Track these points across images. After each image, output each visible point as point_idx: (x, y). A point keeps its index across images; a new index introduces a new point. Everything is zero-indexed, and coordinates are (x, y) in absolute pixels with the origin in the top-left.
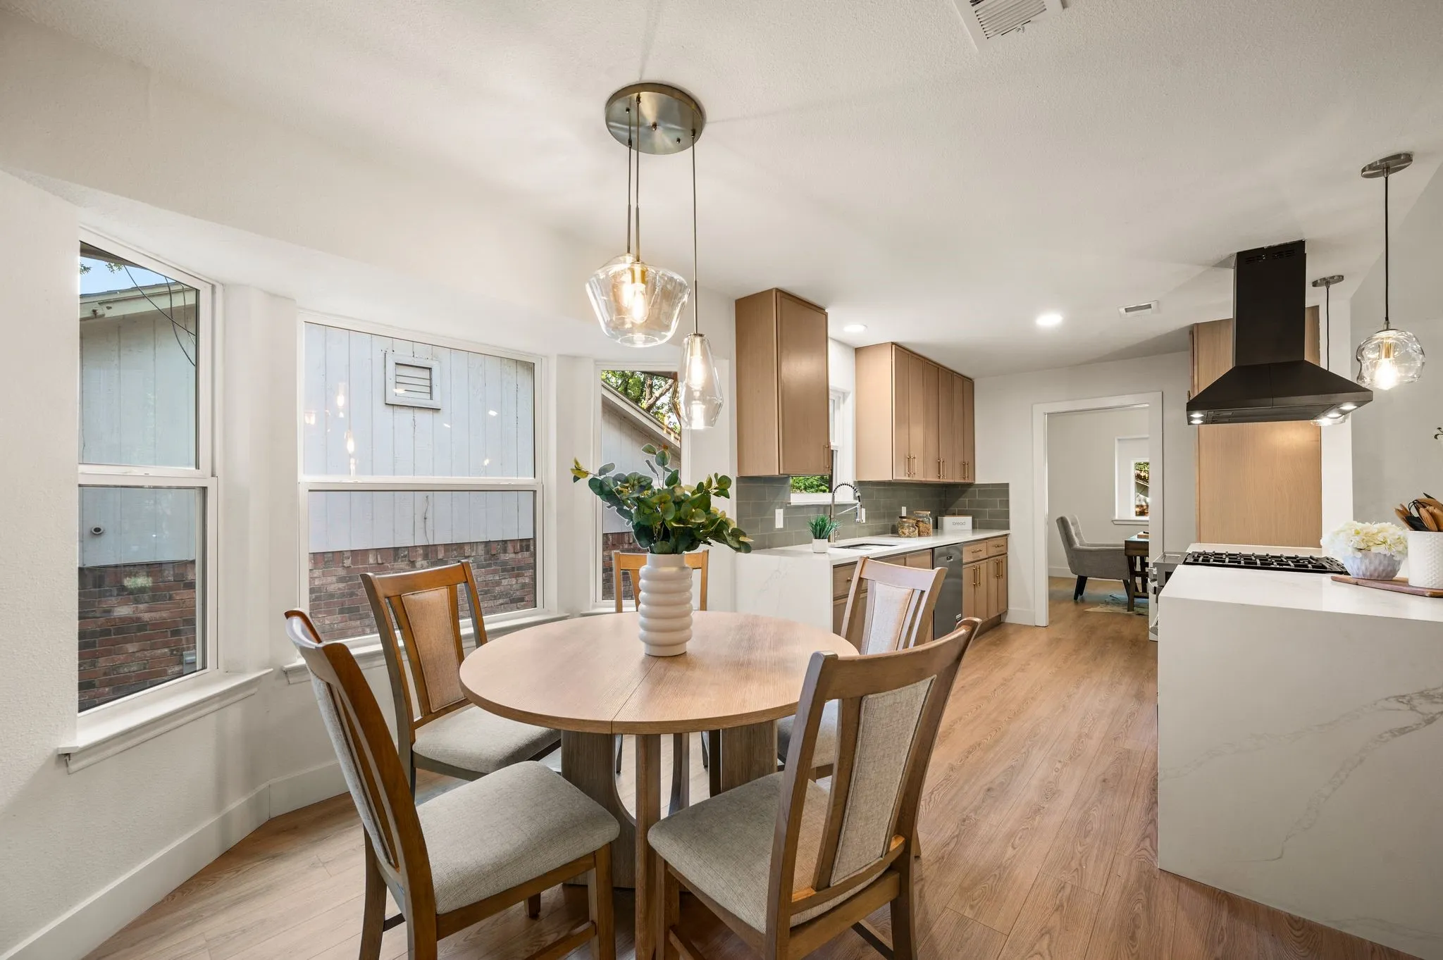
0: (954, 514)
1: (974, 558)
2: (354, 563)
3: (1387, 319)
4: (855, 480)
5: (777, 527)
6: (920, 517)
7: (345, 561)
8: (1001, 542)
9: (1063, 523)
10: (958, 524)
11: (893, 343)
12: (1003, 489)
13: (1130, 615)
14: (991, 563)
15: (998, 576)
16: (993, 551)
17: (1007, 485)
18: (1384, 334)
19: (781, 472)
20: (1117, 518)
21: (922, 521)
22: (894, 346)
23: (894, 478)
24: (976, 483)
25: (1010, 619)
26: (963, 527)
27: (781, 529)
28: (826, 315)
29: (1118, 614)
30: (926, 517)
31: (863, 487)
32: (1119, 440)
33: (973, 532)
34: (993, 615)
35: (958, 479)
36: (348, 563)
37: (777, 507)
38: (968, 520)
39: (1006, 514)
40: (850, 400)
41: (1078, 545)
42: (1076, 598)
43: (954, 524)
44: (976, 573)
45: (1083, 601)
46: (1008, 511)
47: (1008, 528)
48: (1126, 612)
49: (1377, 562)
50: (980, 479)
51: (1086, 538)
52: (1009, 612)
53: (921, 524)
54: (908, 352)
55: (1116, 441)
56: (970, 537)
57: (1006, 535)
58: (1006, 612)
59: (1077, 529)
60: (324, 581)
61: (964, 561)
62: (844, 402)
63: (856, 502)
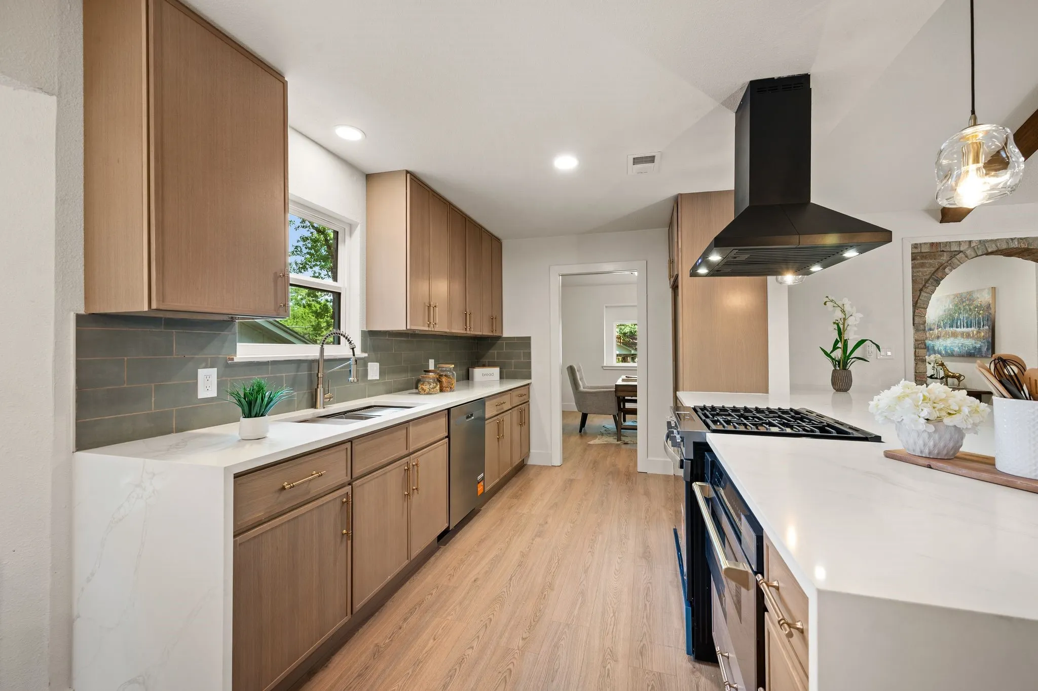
0: (484, 366)
1: (497, 411)
3: (973, 112)
4: (365, 329)
5: (200, 397)
6: (444, 371)
8: (523, 391)
9: (571, 370)
10: (487, 375)
11: (407, 172)
12: (525, 343)
13: (619, 445)
14: (515, 412)
15: (521, 424)
16: (516, 401)
17: (529, 338)
18: (969, 131)
19: (154, 306)
20: (605, 365)
21: (445, 376)
22: (408, 175)
23: (408, 328)
24: (504, 336)
25: (532, 461)
26: (491, 378)
27: (212, 399)
28: (284, 84)
29: (611, 444)
30: (450, 371)
31: (372, 337)
32: (606, 307)
33: (501, 383)
34: (517, 461)
35: (486, 332)
37: (204, 365)
38: (496, 371)
39: (528, 365)
40: (358, 233)
41: (582, 389)
42: (580, 431)
43: (484, 375)
44: (499, 425)
45: (585, 433)
46: (530, 362)
47: (530, 378)
48: (615, 442)
49: (947, 436)
50: (506, 334)
51: (587, 383)
52: (531, 454)
53: (444, 379)
55: (605, 307)
56: (497, 389)
57: (528, 384)
58: (528, 455)
59: (581, 374)
61: (487, 416)
62: (351, 235)
63: (366, 355)
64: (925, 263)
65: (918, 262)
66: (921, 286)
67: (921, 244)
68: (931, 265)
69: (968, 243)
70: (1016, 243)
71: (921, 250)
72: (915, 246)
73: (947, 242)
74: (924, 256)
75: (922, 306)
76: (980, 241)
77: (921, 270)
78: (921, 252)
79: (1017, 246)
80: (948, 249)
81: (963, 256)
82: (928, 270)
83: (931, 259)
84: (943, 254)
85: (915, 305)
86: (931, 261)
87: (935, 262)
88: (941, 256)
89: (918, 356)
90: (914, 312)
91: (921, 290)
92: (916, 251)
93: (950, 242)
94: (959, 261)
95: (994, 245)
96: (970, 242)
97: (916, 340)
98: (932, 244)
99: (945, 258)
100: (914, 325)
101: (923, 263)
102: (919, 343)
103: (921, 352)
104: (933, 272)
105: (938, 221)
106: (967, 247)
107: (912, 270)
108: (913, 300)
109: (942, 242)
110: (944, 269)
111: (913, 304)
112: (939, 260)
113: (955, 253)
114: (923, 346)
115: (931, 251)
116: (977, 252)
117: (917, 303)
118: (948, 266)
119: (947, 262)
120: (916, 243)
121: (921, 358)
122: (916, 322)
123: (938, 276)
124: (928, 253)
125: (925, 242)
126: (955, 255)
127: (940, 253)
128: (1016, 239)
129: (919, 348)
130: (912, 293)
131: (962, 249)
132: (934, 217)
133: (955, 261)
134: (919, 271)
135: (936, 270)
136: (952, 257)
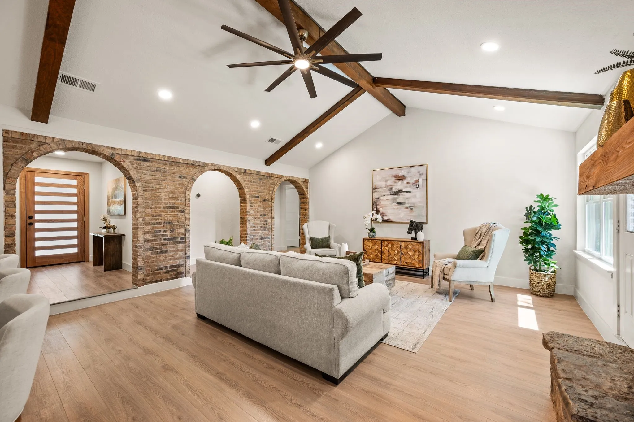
64: (17, 146)
65: (10, 144)
66: (12, 162)
67: (11, 131)
68: (21, 148)
69: (51, 139)
71: (11, 135)
72: (6, 132)
74: (15, 140)
75: (12, 176)
77: (13, 150)
78: (12, 137)
79: (85, 147)
80: (35, 139)
81: (48, 146)
82: (19, 152)
83: (22, 144)
84: (33, 143)
85: (6, 175)
86: (22, 146)
87: (27, 147)
88: (31, 143)
90: (5, 181)
91: (12, 165)
92: (7, 135)
93: (37, 135)
94: (45, 149)
96: (53, 138)
97: (6, 201)
98: (22, 133)
99: (34, 146)
100: (4, 189)
101: (14, 145)
102: (9, 203)
103: (10, 210)
104: (23, 153)
105: (28, 118)
106: (51, 141)
107: (3, 149)
108: (4, 172)
109: (31, 134)
110: (32, 152)
111: (4, 174)
112: (29, 146)
113: (41, 143)
114: (12, 206)
115: (21, 138)
116: (59, 146)
117: (7, 174)
118: (35, 151)
119: (35, 149)
120: (7, 129)
121: (11, 214)
122: (6, 188)
123: (28, 156)
124: (19, 139)
125: (16, 131)
126: (42, 145)
127: (30, 141)
128: (85, 144)
129: (8, 207)
130: (4, 166)
131: (47, 142)
132: (26, 114)
133: (41, 148)
134: (11, 151)
135: (26, 153)
136: (39, 146)
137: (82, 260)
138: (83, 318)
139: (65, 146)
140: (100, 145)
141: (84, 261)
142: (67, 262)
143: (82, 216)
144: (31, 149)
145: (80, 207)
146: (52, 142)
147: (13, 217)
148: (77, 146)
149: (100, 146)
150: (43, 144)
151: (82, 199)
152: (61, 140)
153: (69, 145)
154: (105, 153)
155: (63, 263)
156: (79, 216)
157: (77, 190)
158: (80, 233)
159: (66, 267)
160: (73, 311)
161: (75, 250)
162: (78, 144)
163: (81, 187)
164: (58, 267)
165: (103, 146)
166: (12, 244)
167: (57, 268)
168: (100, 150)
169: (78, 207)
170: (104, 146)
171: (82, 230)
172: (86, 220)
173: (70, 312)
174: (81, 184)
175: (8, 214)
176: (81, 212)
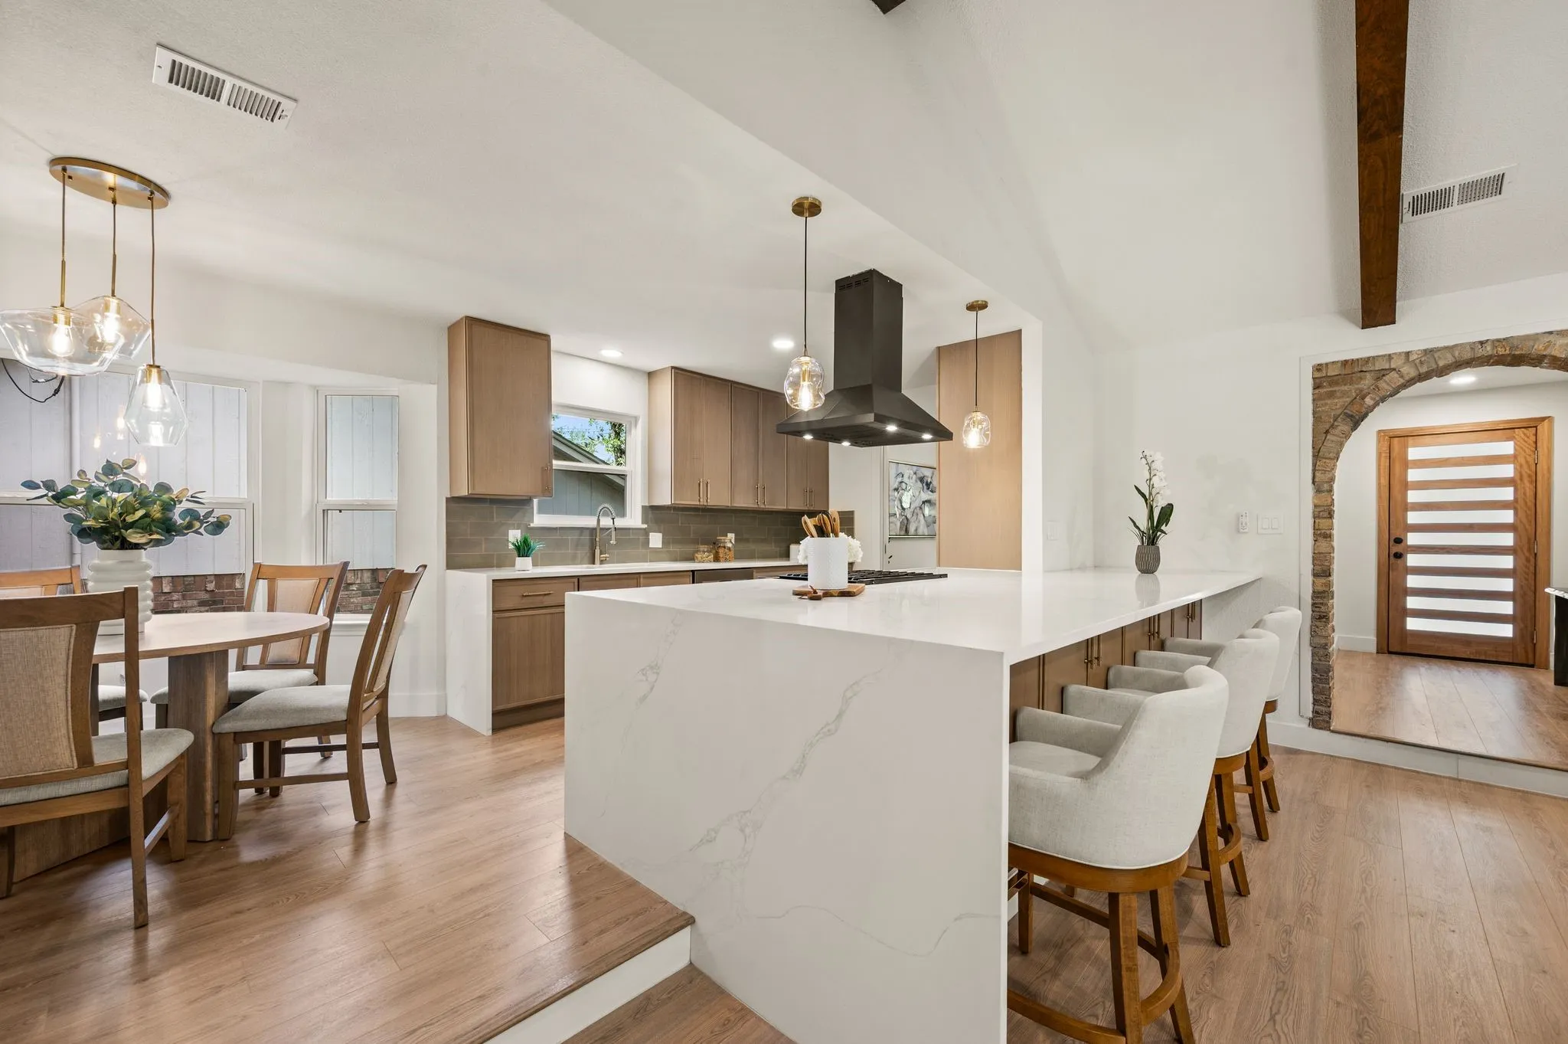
2: (218, 586)
4: (646, 504)
6: (722, 543)
7: (208, 585)
11: (672, 368)
17: (853, 512)
21: (724, 547)
22: (674, 370)
23: (673, 502)
31: (654, 513)
35: (795, 507)
36: (211, 586)
40: (640, 425)
50: (832, 508)
54: (698, 376)
60: (185, 604)
62: (636, 426)
63: (645, 526)
64: (1335, 391)
65: (1325, 390)
66: (1327, 426)
67: (1327, 364)
68: (1344, 394)
69: (1403, 357)
70: (1489, 348)
71: (1327, 373)
72: (1318, 368)
73: (1369, 358)
74: (1333, 381)
75: (1327, 455)
76: (1425, 351)
77: (1329, 402)
78: (1327, 376)
79: (1490, 353)
80: (1370, 367)
81: (1396, 375)
82: (1338, 404)
83: (1345, 385)
84: (1366, 376)
85: (1316, 455)
86: (1346, 388)
87: (1351, 389)
88: (1361, 378)
89: (1319, 530)
90: (1314, 465)
91: (1327, 432)
92: (1318, 375)
93: (1374, 357)
94: (1388, 384)
95: (1449, 356)
96: (1408, 354)
97: (1316, 506)
98: (1345, 363)
99: (1367, 381)
100: (1314, 482)
101: (1331, 391)
102: (1320, 510)
103: (1323, 523)
104: (1347, 404)
105: (1358, 326)
106: (1403, 361)
107: (1313, 403)
108: (1313, 448)
109: (1361, 359)
110: (1363, 398)
111: (1313, 453)
112: (1356, 386)
113: (1382, 373)
114: (1326, 514)
115: (1343, 373)
116: (1419, 368)
117: (1319, 452)
118: (1369, 393)
119: (1369, 388)
120: (1319, 363)
121: (1323, 531)
122: (1317, 480)
123: (1354, 410)
124: (1339, 377)
125: (1334, 360)
126: (1384, 375)
127: (1359, 375)
128: (1489, 342)
129: (1319, 517)
130: (1313, 437)
131: (1393, 366)
132: (1353, 321)
133: (1382, 384)
134: (1326, 404)
135: (1352, 401)
136: (1378, 379)
137: (1525, 662)
138: (1466, 802)
139: (1436, 363)
140: (1537, 334)
141: (1532, 666)
142: (1483, 658)
143: (1529, 539)
144: (1361, 390)
145: (1521, 514)
146: (1404, 363)
147: (1326, 538)
148: (1467, 355)
149: (1535, 337)
150: (1385, 372)
151: (1530, 493)
152: (1426, 352)
153: (1446, 359)
154: (1553, 353)
155: (1472, 657)
156: (1520, 537)
157: (1515, 468)
158: (1522, 587)
159: (1477, 669)
160: (1450, 778)
161: (1506, 631)
162: (1469, 350)
163: (1525, 458)
164: (1455, 665)
165: (1547, 335)
166: (1324, 592)
167: (1452, 666)
168: (1539, 348)
169: (1516, 514)
170: (1551, 333)
171: (1527, 580)
172: (1539, 549)
173: (1440, 776)
174: (1527, 450)
175: (1319, 532)
176: (1525, 526)
